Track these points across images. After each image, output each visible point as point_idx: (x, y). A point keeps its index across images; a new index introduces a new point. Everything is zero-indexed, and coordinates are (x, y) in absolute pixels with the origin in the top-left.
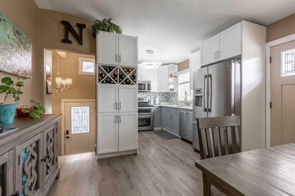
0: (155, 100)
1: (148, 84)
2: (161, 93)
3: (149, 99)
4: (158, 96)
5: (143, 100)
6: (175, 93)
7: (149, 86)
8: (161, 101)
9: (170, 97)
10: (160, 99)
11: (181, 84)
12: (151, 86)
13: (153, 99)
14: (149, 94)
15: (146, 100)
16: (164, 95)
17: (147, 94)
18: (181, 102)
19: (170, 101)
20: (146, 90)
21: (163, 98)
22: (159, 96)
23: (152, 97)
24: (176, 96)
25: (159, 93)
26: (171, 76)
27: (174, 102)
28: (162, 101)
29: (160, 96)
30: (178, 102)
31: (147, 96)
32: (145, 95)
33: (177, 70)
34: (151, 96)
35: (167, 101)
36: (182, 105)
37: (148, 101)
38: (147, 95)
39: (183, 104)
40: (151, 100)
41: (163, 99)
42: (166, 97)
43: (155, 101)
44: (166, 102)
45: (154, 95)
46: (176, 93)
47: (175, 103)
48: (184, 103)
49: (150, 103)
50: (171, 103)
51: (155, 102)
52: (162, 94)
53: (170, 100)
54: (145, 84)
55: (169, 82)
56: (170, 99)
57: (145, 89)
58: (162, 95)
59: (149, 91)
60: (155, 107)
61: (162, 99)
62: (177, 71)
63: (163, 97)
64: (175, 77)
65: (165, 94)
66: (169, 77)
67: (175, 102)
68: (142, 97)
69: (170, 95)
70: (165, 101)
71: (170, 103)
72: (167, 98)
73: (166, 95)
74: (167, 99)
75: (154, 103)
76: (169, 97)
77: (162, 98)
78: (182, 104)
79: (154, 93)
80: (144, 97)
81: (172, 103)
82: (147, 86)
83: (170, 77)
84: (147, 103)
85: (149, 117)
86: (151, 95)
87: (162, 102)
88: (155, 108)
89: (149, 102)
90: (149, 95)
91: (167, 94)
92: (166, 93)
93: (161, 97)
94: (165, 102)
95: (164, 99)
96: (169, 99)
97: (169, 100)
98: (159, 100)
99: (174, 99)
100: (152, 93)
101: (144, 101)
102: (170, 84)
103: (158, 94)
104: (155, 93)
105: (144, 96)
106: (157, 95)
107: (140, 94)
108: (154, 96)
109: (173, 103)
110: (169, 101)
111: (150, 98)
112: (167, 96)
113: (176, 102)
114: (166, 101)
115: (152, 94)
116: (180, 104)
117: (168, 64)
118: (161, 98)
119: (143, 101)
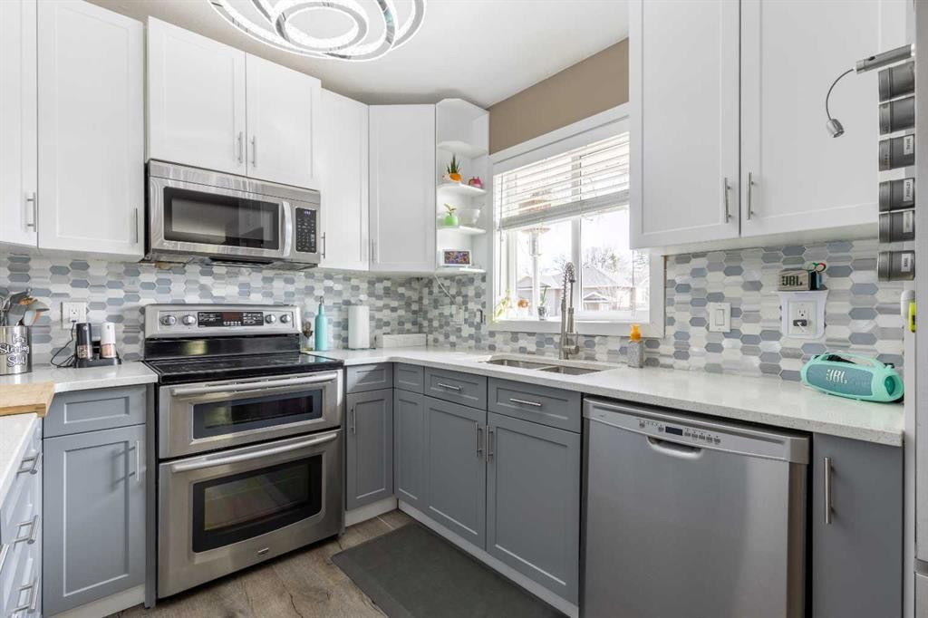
0: (346, 320)
1: (300, 213)
2: (380, 280)
3: (304, 315)
4: (363, 297)
5: (260, 323)
6: (471, 280)
7: (307, 222)
8: (379, 324)
9: (436, 304)
10: (378, 315)
11: (509, 223)
12: (325, 225)
13: (335, 316)
14: (311, 282)
15: (283, 319)
16: (401, 290)
17: (291, 281)
18: (515, 336)
19: (436, 324)
20: (288, 248)
21: (394, 310)
22: (371, 294)
23: (328, 302)
24: (478, 295)
25: (374, 280)
26: (453, 170)
27: (459, 330)
28: (387, 324)
29: (379, 298)
30: (492, 334)
31: (290, 295)
32: (279, 287)
33: (484, 145)
34: (321, 299)
35: (414, 323)
36: (523, 350)
37: (299, 329)
38: (291, 288)
39: (532, 348)
40: (324, 320)
41: (395, 315)
42: (408, 305)
43: (344, 325)
44: (409, 332)
45: (338, 287)
46: (477, 282)
47: (471, 337)
48: (534, 339)
49: (312, 340)
50: (441, 338)
51: (343, 333)
52: (388, 284)
53: (430, 321)
54: (274, 209)
55: (442, 209)
56: (433, 313)
57: (274, 245)
58: (387, 292)
59: (305, 257)
60: (349, 371)
61: (386, 315)
62: (486, 148)
63: (394, 304)
64: (475, 182)
65: (401, 285)
66: (440, 181)
67: (466, 331)
68: (256, 298)
69: (431, 293)
70: (401, 323)
71: (431, 337)
72: (415, 307)
73: (408, 293)
74: (415, 312)
75: (338, 337)
76: (426, 301)
77: (387, 312)
78: (522, 343)
79: (337, 281)
80: (270, 301)
81: (447, 336)
82: (289, 228)
83: (448, 176)
84: (290, 342)
85: (308, 454)
86: (319, 292)
87: (387, 329)
88: (354, 376)
89: (307, 334)
90: (309, 291)
91: (415, 285)
92: (411, 281)
93: (380, 303)
94: (401, 332)
95: (401, 312)
96: (430, 316)
97: (425, 318)
98: (372, 318)
99: (460, 317)
100: (329, 275)
101: (275, 327)
102: (448, 222)
103: (364, 286)
104: (347, 276)
105: (270, 295)
106: (356, 288)
107: (241, 279)
108: (340, 293)
109: (453, 338)
110: (425, 323)
111: (312, 306)
112: (415, 297)
113: (472, 331)
114: (408, 326)
115: (329, 283)
116: (506, 343)
117: (432, 99)
118: (379, 309)
119: (265, 328)
